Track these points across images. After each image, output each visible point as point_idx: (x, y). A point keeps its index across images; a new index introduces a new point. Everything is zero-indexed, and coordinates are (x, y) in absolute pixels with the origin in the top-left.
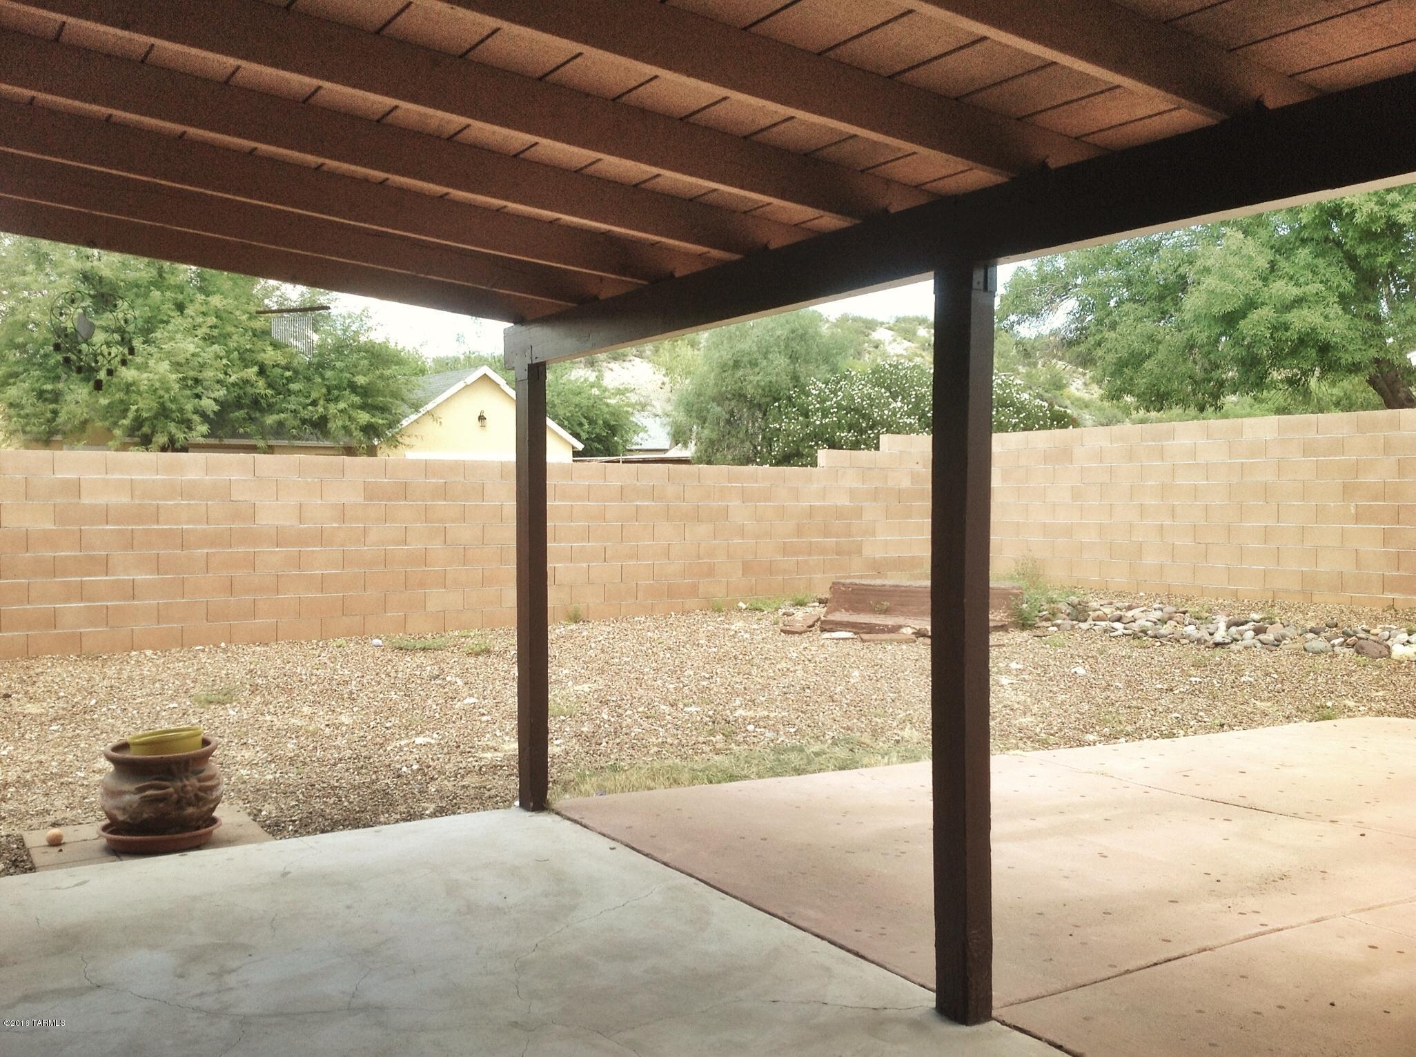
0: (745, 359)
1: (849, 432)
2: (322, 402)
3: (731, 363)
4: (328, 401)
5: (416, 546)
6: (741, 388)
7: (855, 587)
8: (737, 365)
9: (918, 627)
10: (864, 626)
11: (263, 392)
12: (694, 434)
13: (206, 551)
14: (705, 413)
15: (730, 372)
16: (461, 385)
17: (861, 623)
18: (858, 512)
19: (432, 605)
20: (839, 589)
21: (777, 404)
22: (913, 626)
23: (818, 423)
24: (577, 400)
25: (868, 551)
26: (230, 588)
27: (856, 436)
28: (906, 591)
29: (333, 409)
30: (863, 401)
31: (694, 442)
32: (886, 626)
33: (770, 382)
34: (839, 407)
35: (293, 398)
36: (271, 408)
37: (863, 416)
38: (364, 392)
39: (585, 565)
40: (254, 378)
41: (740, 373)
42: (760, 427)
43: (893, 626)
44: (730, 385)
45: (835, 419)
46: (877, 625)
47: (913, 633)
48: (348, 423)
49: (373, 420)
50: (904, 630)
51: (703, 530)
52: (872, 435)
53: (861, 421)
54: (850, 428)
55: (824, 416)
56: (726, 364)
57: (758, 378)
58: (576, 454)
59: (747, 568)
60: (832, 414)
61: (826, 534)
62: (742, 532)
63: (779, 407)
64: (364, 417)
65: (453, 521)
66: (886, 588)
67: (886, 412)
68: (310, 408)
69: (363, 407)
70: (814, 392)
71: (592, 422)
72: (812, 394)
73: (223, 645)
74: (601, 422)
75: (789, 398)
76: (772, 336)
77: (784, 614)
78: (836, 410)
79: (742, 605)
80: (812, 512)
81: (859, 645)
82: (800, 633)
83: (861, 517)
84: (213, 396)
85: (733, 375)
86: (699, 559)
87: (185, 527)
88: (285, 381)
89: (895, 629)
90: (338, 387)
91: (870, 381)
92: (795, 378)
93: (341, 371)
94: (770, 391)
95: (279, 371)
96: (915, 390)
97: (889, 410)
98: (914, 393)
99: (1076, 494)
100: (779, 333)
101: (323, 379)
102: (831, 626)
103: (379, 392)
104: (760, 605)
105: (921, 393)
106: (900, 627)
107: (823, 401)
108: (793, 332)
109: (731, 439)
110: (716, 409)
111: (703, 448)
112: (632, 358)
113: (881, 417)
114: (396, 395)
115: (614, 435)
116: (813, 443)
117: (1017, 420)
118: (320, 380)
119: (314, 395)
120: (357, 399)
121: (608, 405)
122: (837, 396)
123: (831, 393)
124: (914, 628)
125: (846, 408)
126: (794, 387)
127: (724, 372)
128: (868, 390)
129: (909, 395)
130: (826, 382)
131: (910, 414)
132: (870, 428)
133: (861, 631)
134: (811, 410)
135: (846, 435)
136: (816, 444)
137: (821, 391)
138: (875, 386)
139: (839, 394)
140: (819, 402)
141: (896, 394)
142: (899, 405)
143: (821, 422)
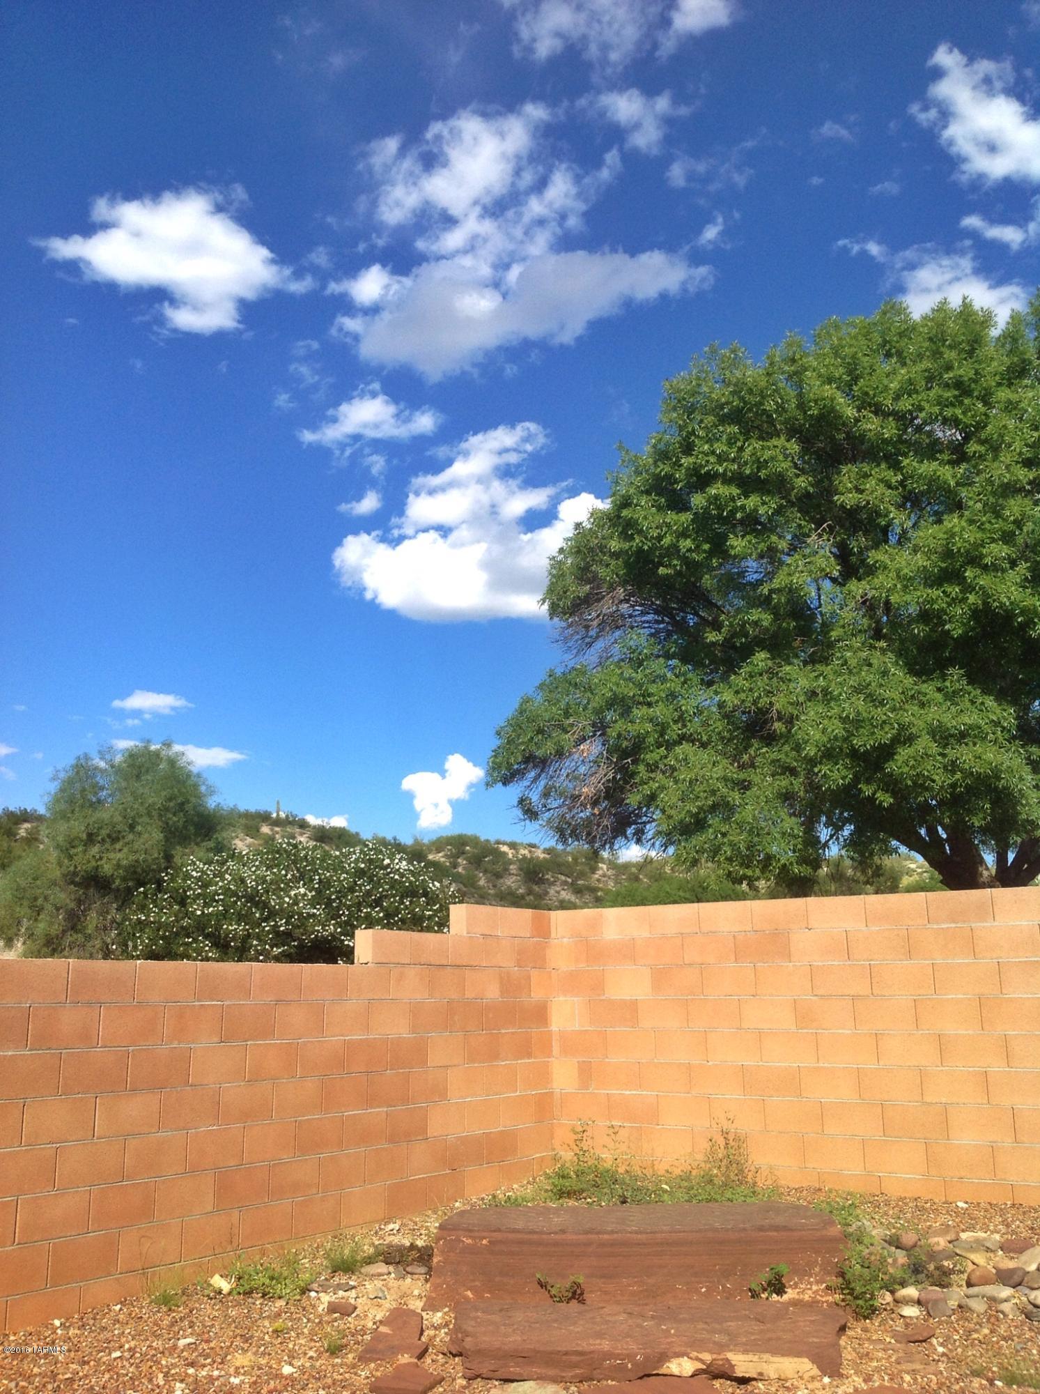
0: (104, 832)
1: (239, 925)
3: (84, 836)
6: (94, 868)
7: (498, 1236)
8: (91, 839)
10: (575, 1358)
12: (23, 930)
14: (41, 901)
15: (80, 847)
18: (418, 1053)
20: (458, 1240)
21: (142, 889)
22: (692, 1353)
23: (199, 913)
25: (436, 1127)
27: (248, 930)
28: (613, 1244)
30: (257, 885)
31: (21, 939)
32: (629, 1355)
33: (136, 861)
34: (227, 891)
37: (256, 905)
41: (95, 849)
42: (113, 921)
43: (646, 1356)
44: (80, 862)
45: (221, 908)
46: (609, 1355)
47: (699, 1373)
50: (672, 1367)
52: (267, 929)
53: (254, 910)
54: (240, 918)
55: (206, 905)
56: (75, 838)
57: (119, 855)
59: (224, 1184)
60: (217, 901)
61: (370, 1100)
63: (145, 893)
66: (570, 1237)
67: (287, 899)
70: (194, 874)
72: (192, 877)
75: (160, 881)
76: (142, 804)
77: (332, 1308)
78: (221, 897)
79: (216, 1281)
83: (424, 1062)
85: (85, 851)
89: (651, 1363)
91: (262, 863)
92: (169, 857)
94: (135, 872)
96: (319, 874)
97: (290, 898)
98: (317, 877)
99: (803, 1015)
104: (265, 1278)
105: (326, 878)
106: (663, 1358)
107: (205, 885)
108: (170, 799)
109: (75, 936)
110: (58, 896)
111: (36, 947)
113: (281, 904)
116: (190, 940)
117: (431, 913)
122: (223, 879)
123: (215, 876)
124: (698, 1359)
125: (235, 894)
126: (167, 868)
127: (73, 847)
128: (263, 871)
129: (312, 880)
130: (210, 862)
131: (313, 903)
132: (266, 920)
133: (569, 1374)
134: (189, 897)
135: (234, 928)
136: (195, 940)
137: (203, 872)
138: (269, 868)
139: (227, 876)
140: (200, 887)
141: (296, 880)
142: (302, 890)
143: (203, 912)
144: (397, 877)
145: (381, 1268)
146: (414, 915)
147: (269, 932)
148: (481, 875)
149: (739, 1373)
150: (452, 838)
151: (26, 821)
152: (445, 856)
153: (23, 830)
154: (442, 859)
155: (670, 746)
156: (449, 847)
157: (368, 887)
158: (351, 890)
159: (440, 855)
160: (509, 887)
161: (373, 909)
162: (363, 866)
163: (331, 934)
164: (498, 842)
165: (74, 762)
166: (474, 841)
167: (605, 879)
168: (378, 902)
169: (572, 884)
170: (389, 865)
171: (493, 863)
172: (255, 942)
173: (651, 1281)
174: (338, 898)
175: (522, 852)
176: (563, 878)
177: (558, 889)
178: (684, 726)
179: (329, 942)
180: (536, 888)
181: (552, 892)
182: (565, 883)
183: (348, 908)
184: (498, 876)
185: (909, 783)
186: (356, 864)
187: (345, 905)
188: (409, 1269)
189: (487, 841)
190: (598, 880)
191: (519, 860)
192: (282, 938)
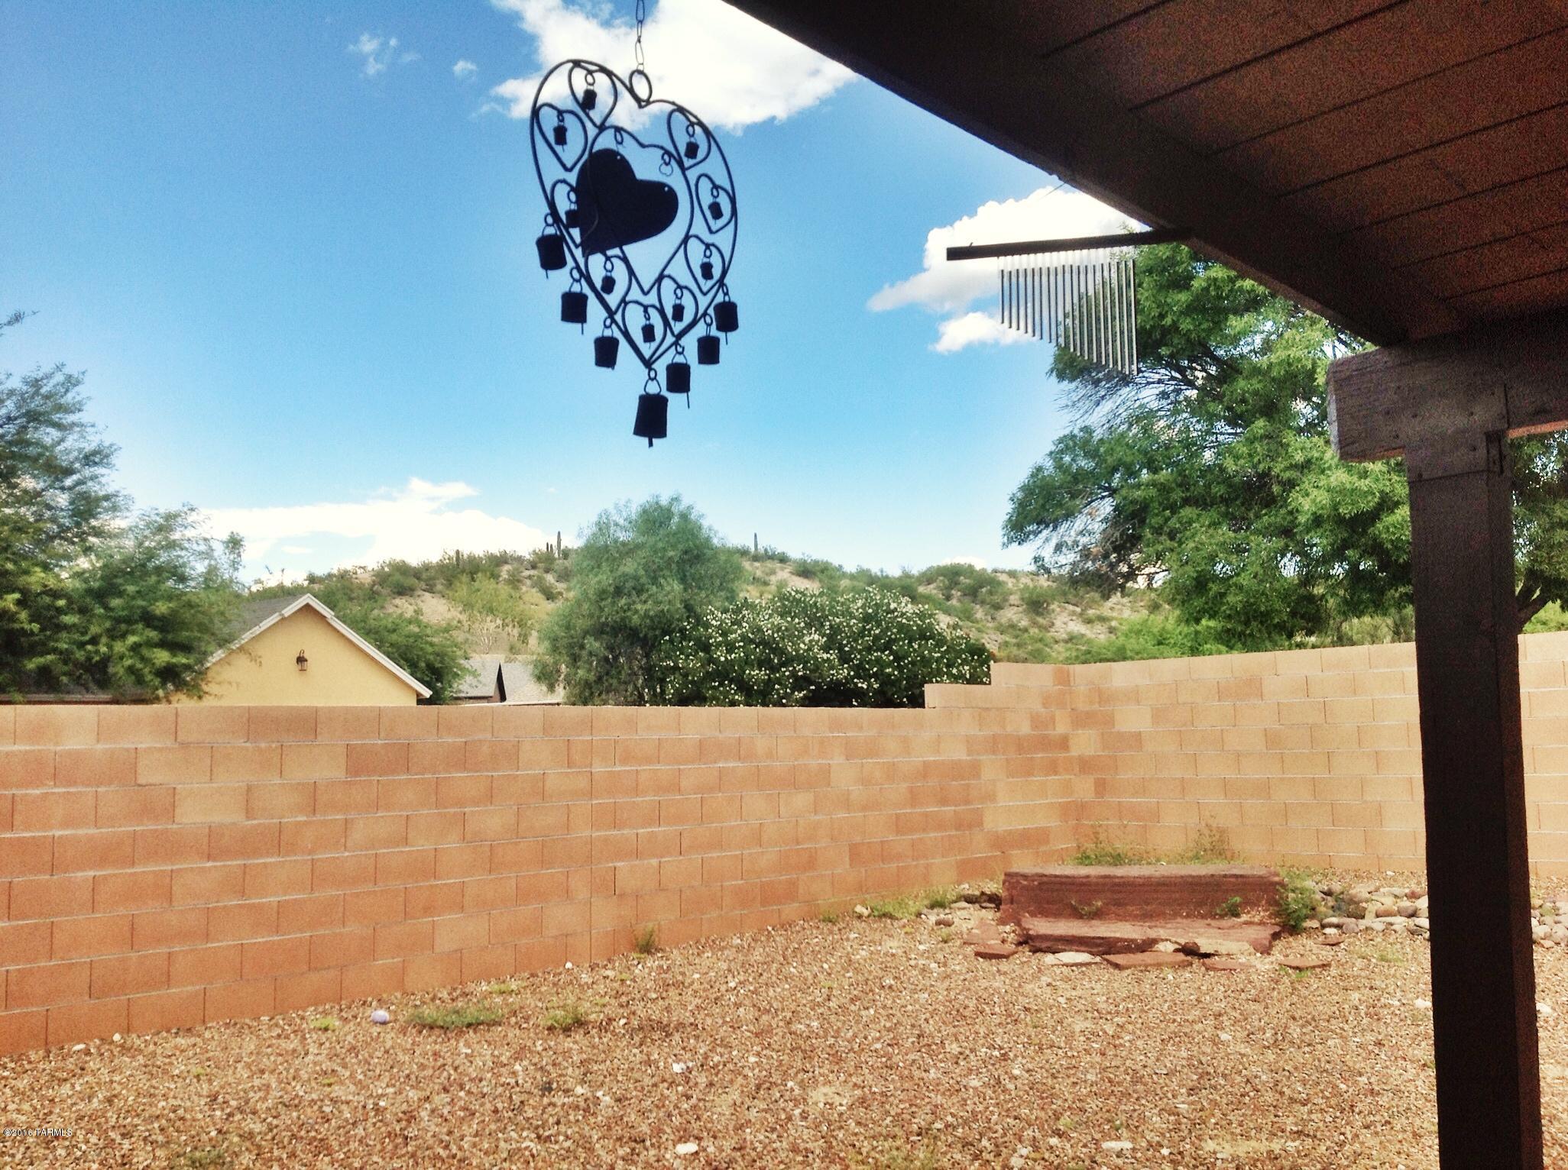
0: (630, 584)
1: (761, 671)
2: (104, 640)
3: (612, 589)
4: (113, 638)
5: (422, 845)
6: (623, 619)
7: (1045, 879)
8: (618, 592)
9: (1183, 941)
10: (1098, 941)
11: (27, 626)
12: (562, 676)
13: (92, 873)
14: (576, 650)
15: (609, 600)
16: (274, 619)
17: (1094, 938)
18: (975, 769)
19: (445, 942)
20: (1018, 882)
21: (667, 638)
22: (1173, 939)
23: (723, 659)
24: (394, 637)
25: (989, 824)
26: (132, 936)
27: (769, 675)
29: (119, 647)
30: (773, 633)
31: (562, 685)
32: (1133, 941)
33: (661, 612)
35: (64, 635)
36: (33, 650)
37: (774, 651)
38: (163, 624)
39: (654, 862)
40: (13, 608)
41: (623, 602)
43: (1144, 941)
44: (610, 613)
45: (742, 654)
46: (1119, 940)
47: (1176, 951)
48: (139, 666)
49: (174, 660)
50: (1161, 946)
51: (801, 800)
52: (787, 673)
53: (772, 656)
54: (761, 664)
55: (730, 651)
56: (604, 592)
57: (646, 607)
58: (421, 701)
59: (855, 853)
61: (944, 802)
62: (846, 803)
63: (671, 641)
64: (162, 657)
65: (476, 802)
67: (802, 646)
68: (89, 647)
69: (163, 644)
72: (713, 626)
73: (117, 1037)
75: (682, 630)
76: (661, 558)
77: (938, 923)
79: (859, 909)
80: (925, 771)
81: (1108, 973)
82: (1007, 957)
83: (979, 777)
85: (613, 603)
86: (798, 843)
87: (58, 833)
88: (55, 613)
89: (1147, 945)
90: (129, 621)
91: (775, 611)
92: (689, 608)
93: (133, 598)
94: (659, 622)
95: (47, 599)
96: (829, 621)
97: (805, 644)
98: (828, 624)
100: (671, 553)
101: (107, 608)
102: (1048, 944)
103: (183, 625)
104: (889, 909)
105: (836, 624)
106: (1154, 941)
107: (724, 634)
108: (686, 552)
109: (611, 681)
110: (593, 644)
111: (577, 691)
112: (420, 592)
113: (797, 651)
114: (204, 628)
116: (717, 684)
118: (102, 611)
119: (94, 629)
120: (153, 634)
121: (432, 644)
122: (740, 626)
123: (733, 624)
124: (1176, 943)
125: (752, 641)
126: (688, 617)
127: (602, 600)
128: (777, 620)
129: (822, 626)
130: (725, 611)
131: (826, 648)
132: (783, 664)
133: (1095, 950)
134: (712, 645)
135: (757, 674)
136: (721, 684)
137: (722, 621)
138: (782, 616)
139: (745, 624)
140: (721, 635)
141: (809, 626)
142: (816, 637)
143: (726, 658)
144: (904, 621)
145: (964, 904)
146: (923, 657)
147: (788, 677)
148: (978, 606)
149: (1203, 950)
150: (945, 568)
151: (506, 562)
152: (938, 588)
153: (505, 570)
154: (935, 592)
155: (1174, 509)
156: (941, 578)
157: (877, 632)
158: (862, 633)
159: (932, 586)
160: (1010, 620)
161: (883, 652)
162: (870, 611)
163: (845, 678)
164: (995, 571)
165: (595, 519)
166: (969, 571)
167: (1119, 607)
168: (887, 646)
169: (1081, 615)
170: (896, 609)
171: (991, 593)
172: (777, 686)
173: (1149, 908)
174: (849, 642)
175: (1024, 580)
176: (1071, 607)
177: (1065, 620)
178: (1188, 490)
179: (844, 685)
180: (1040, 620)
181: (1058, 623)
182: (1074, 613)
183: (860, 652)
184: (998, 607)
185: (1390, 546)
186: (864, 609)
187: (856, 649)
188: (984, 905)
189: (984, 570)
190: (1112, 609)
191: (1022, 590)
192: (800, 683)
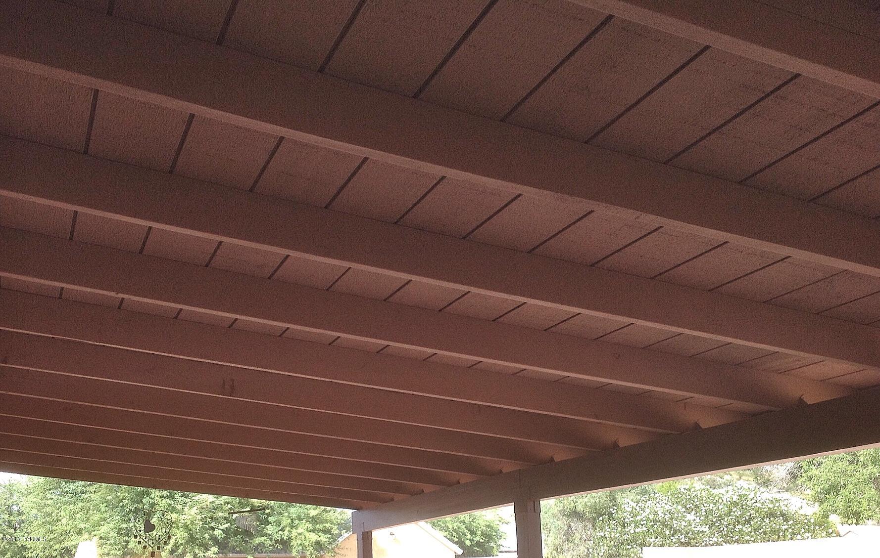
2: (288, 529)
4: (292, 527)
21: (601, 518)
29: (295, 532)
30: (665, 515)
34: (648, 519)
35: (270, 526)
36: (256, 533)
42: (591, 535)
48: (304, 541)
49: (319, 539)
55: (637, 526)
58: (458, 556)
60: (642, 525)
64: (314, 537)
68: (280, 532)
69: (314, 530)
70: (628, 509)
71: (473, 533)
74: (480, 532)
75: (610, 514)
78: (645, 522)
84: (221, 528)
88: (266, 516)
92: (614, 500)
96: (705, 506)
98: (704, 508)
107: (635, 516)
115: (488, 542)
119: (283, 524)
120: (309, 525)
125: (652, 520)
126: (613, 506)
130: (637, 501)
131: (702, 524)
137: (633, 508)
174: (719, 520)
183: (726, 526)
